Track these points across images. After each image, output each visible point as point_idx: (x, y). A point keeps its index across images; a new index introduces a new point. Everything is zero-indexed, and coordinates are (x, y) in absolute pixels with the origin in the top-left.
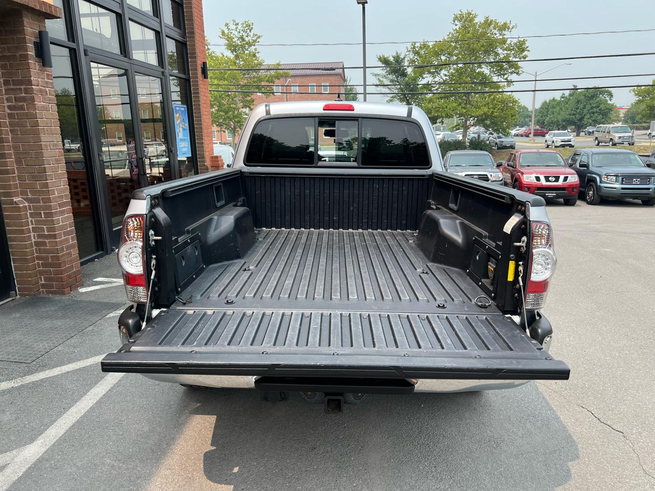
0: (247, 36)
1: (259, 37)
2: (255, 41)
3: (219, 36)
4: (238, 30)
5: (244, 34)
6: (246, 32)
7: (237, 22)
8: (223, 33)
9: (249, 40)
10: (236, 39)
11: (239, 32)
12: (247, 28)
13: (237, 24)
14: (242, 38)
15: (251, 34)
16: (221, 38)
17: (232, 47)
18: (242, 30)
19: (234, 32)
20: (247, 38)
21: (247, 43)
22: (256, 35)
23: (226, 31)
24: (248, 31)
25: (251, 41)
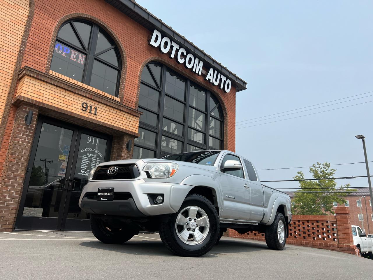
0: (326, 170)
1: (334, 171)
2: (332, 173)
3: (310, 171)
4: (320, 168)
5: (324, 169)
6: (326, 168)
7: (319, 163)
8: (311, 169)
9: (328, 173)
10: (319, 172)
11: (321, 168)
12: (326, 166)
13: (320, 164)
14: (323, 171)
15: (329, 169)
16: (311, 172)
17: (317, 177)
18: (323, 167)
19: (318, 169)
20: (326, 171)
21: (326, 174)
22: (332, 170)
23: (314, 169)
24: (327, 167)
25: (329, 173)
